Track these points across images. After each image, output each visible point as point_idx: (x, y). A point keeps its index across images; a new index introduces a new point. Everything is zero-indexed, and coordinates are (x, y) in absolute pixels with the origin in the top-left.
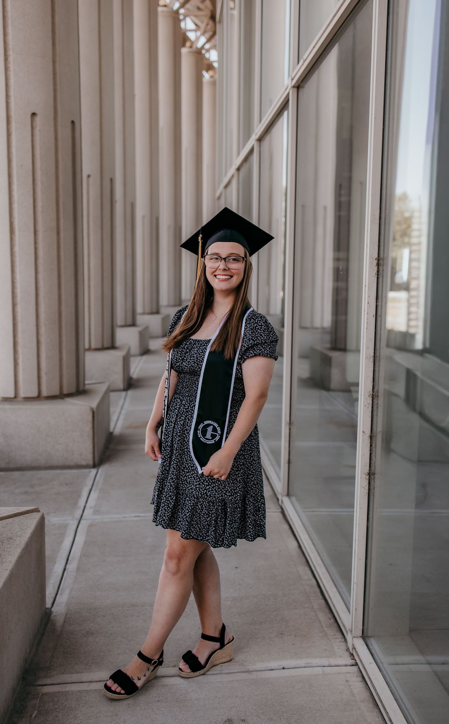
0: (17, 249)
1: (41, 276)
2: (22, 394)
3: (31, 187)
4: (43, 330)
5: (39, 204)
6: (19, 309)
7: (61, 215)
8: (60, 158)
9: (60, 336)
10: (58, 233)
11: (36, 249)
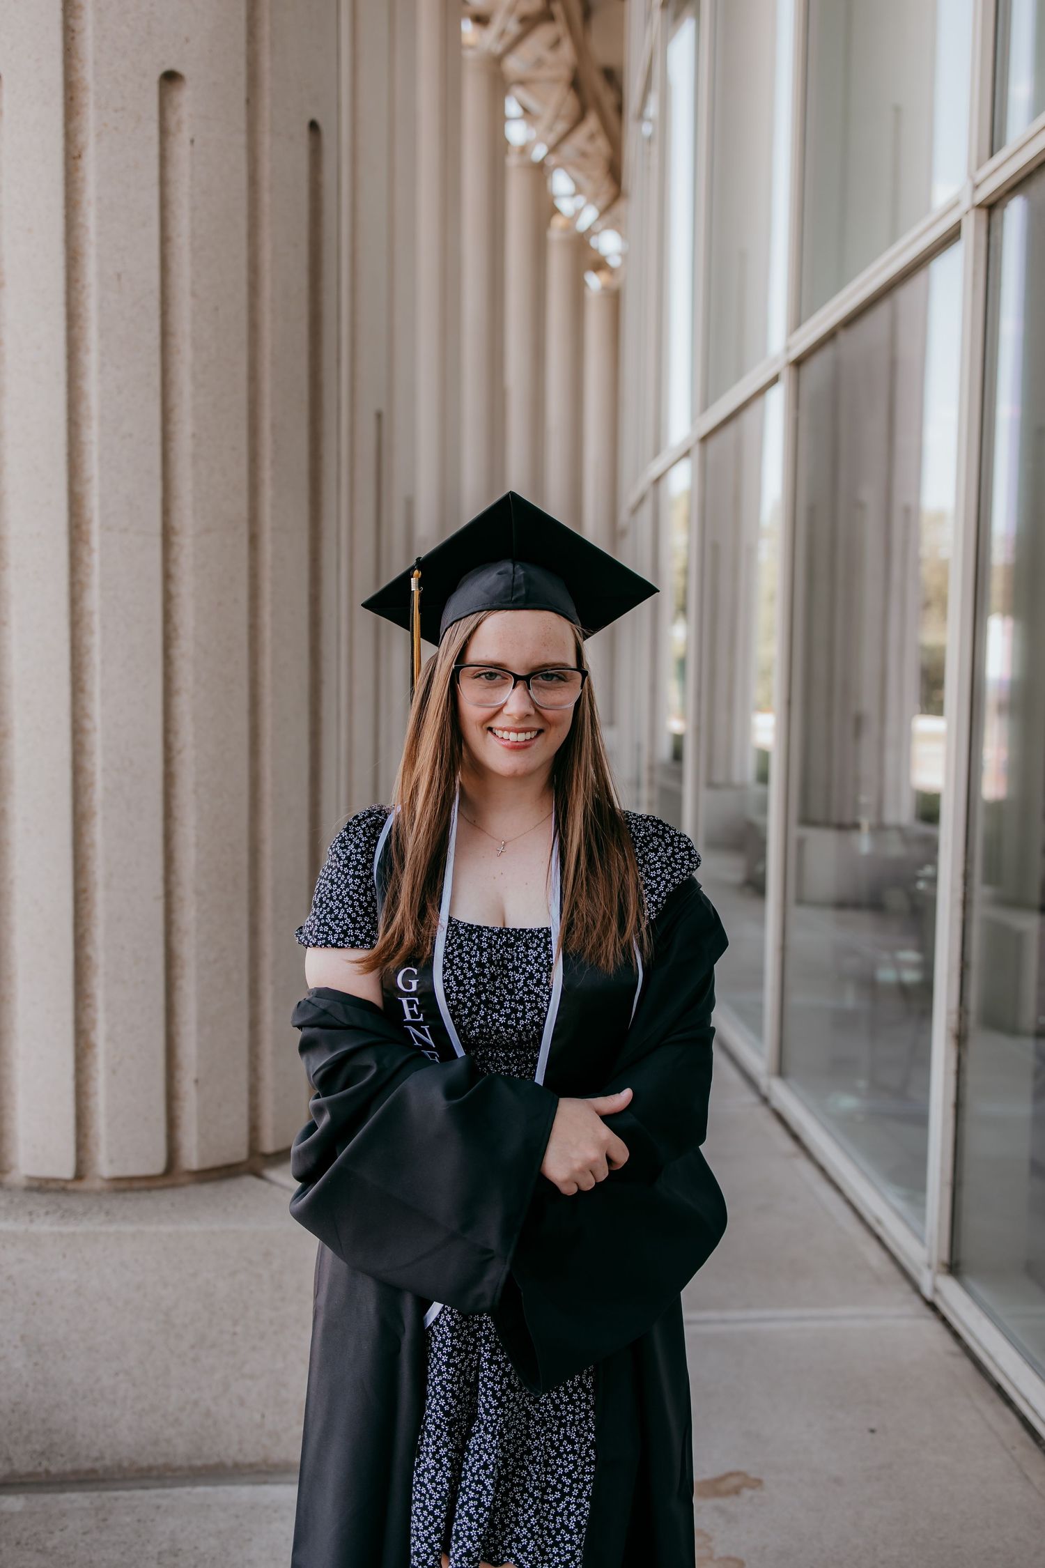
0: (94, 600)
1: (184, 705)
2: (105, 1166)
3: (156, 358)
4: (188, 915)
5: (185, 428)
6: (98, 832)
7: (267, 474)
8: (266, 255)
9: (254, 932)
10: (254, 540)
11: (168, 598)
